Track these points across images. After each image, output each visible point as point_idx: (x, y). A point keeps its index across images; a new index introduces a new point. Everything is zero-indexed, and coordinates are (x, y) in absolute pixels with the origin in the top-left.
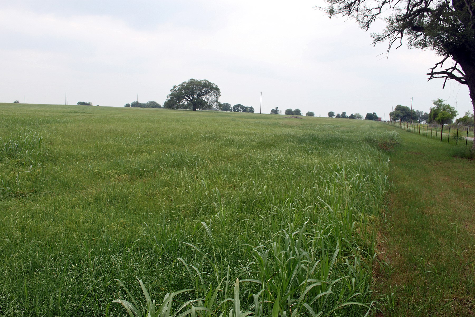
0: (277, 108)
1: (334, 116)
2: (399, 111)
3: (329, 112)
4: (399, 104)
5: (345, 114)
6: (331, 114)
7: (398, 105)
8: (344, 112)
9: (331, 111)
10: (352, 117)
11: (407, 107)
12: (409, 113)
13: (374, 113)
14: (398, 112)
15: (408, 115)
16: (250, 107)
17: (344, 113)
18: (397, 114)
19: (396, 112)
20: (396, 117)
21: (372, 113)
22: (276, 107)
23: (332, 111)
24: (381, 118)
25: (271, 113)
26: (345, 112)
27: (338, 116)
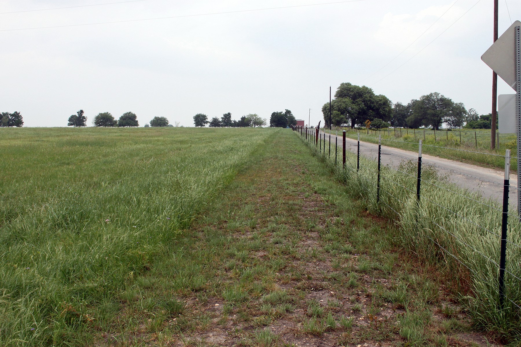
0: (82, 112)
1: (207, 122)
2: (347, 100)
3: (195, 115)
4: (345, 82)
5: (230, 117)
6: (200, 120)
7: (342, 84)
8: (227, 113)
9: (199, 113)
10: (244, 122)
11: (367, 88)
12: (373, 103)
13: (288, 112)
14: (344, 102)
15: (370, 108)
16: (12, 113)
17: (227, 116)
18: (344, 105)
19: (338, 102)
20: (342, 116)
21: (284, 112)
22: (79, 110)
23: (203, 113)
24: (302, 122)
25: (69, 125)
26: (229, 114)
27: (215, 123)
